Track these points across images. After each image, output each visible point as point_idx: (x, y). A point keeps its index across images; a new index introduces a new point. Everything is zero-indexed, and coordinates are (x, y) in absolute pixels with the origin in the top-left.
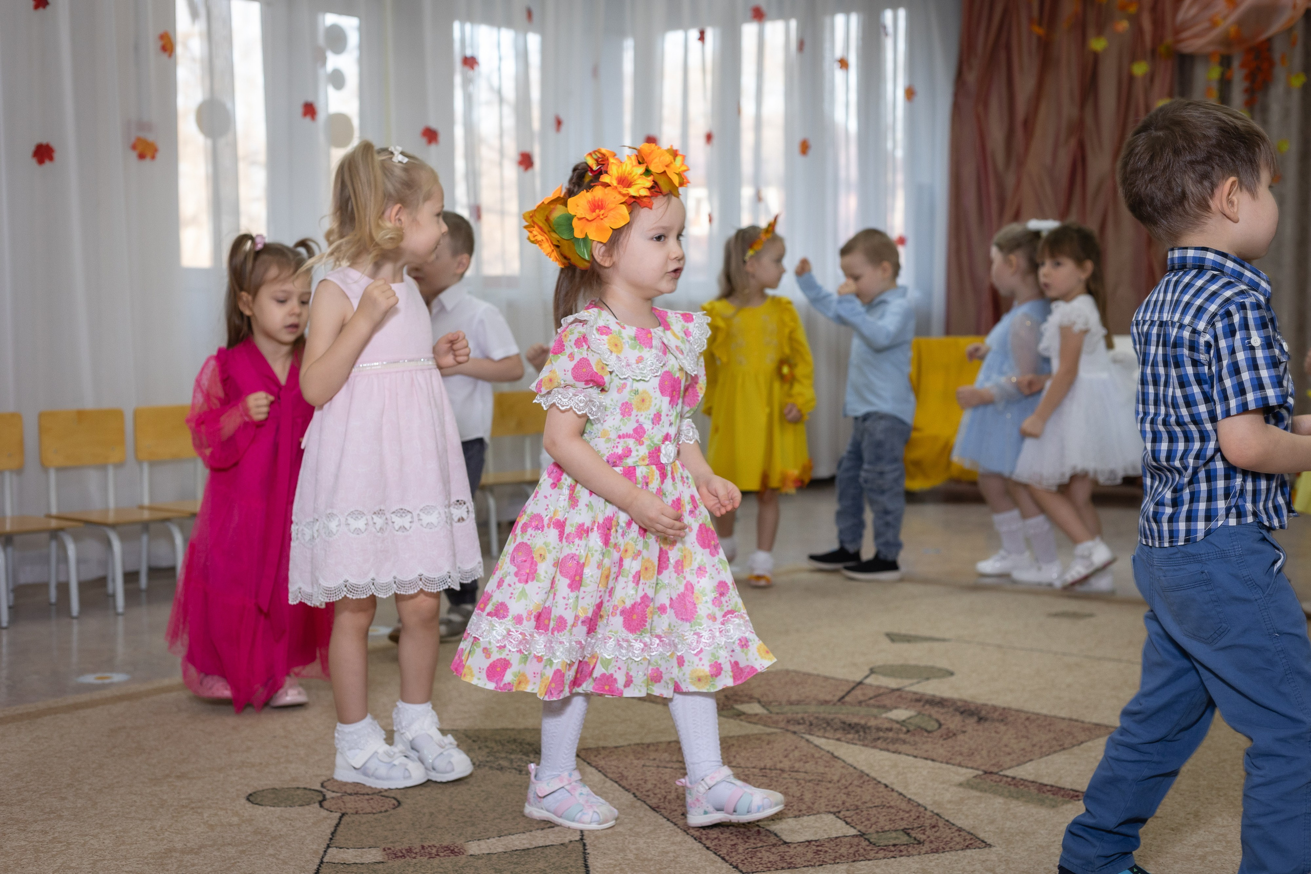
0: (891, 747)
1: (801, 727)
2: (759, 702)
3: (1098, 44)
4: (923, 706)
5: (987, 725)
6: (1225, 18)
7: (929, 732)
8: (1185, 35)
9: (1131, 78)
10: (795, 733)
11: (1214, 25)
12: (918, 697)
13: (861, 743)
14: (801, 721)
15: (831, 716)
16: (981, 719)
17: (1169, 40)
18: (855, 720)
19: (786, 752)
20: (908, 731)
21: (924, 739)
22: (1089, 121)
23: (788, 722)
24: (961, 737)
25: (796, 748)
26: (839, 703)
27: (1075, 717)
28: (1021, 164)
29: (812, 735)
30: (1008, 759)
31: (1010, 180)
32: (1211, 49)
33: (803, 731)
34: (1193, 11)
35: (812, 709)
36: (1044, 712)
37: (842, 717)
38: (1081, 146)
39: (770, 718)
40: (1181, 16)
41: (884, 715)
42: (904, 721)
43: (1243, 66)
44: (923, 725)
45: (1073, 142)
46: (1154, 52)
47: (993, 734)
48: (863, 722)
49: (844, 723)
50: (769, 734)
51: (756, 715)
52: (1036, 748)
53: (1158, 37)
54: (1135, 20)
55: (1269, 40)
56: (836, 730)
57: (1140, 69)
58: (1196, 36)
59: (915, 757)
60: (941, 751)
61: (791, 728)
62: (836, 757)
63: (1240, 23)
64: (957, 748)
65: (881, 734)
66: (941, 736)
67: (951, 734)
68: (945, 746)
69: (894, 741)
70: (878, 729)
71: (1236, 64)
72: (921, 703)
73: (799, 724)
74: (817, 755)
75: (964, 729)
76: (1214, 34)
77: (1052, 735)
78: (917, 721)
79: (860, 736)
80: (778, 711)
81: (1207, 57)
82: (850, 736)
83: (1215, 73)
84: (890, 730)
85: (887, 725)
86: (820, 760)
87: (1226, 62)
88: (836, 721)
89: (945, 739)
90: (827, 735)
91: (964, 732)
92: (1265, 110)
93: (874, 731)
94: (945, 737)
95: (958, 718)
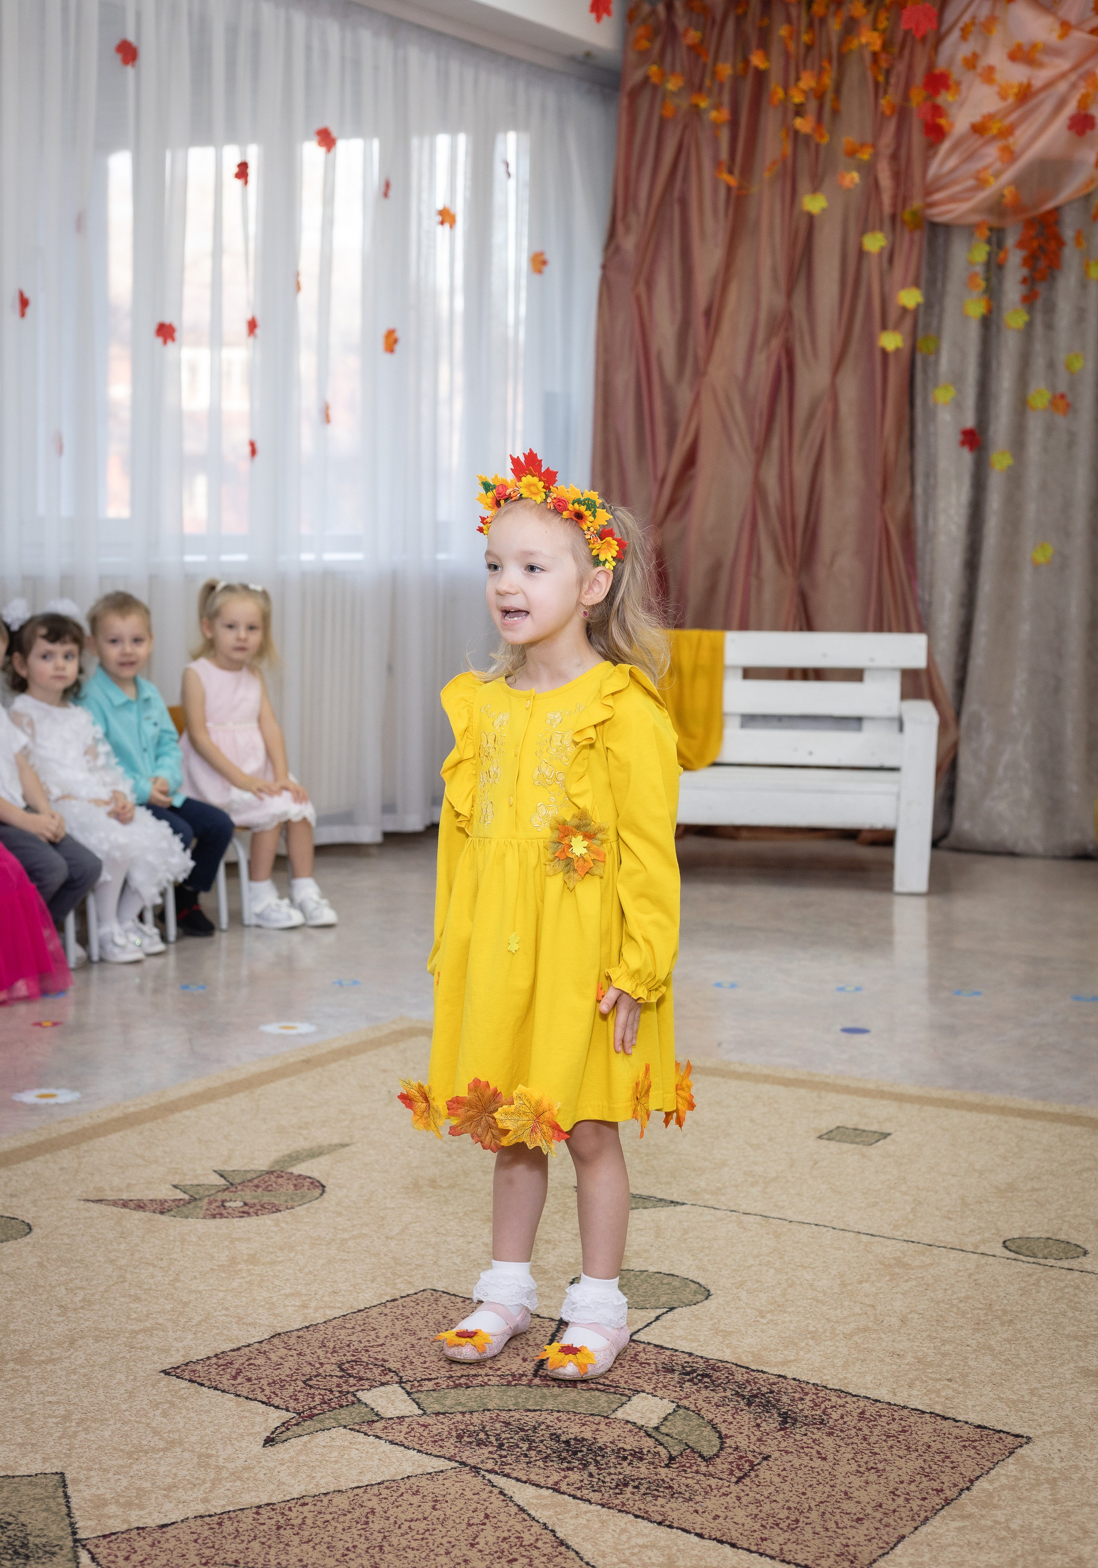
0: (654, 1508)
1: (485, 1451)
2: (400, 1382)
3: (814, 204)
4: (681, 1383)
5: (798, 1432)
6: (997, 175)
7: (708, 1460)
8: (937, 196)
9: (861, 254)
10: (475, 1469)
11: (981, 183)
12: (664, 1357)
13: (595, 1497)
14: (482, 1436)
15: (531, 1419)
16: (787, 1420)
17: (917, 203)
18: (574, 1430)
19: (470, 1531)
20: (672, 1458)
21: (705, 1482)
22: (799, 313)
23: (460, 1437)
24: (764, 1473)
25: (487, 1516)
26: (537, 1381)
27: (938, 1409)
28: (700, 373)
29: (508, 1476)
30: (858, 1534)
31: (684, 396)
32: (975, 218)
33: (490, 1465)
34: (951, 163)
35: (495, 1397)
36: (884, 1394)
37: (550, 1419)
38: (789, 352)
39: (426, 1426)
40: (933, 169)
41: (619, 1414)
42: (656, 1429)
43: (1021, 245)
44: (692, 1440)
45: (776, 344)
46: (893, 217)
47: (817, 1463)
48: (588, 1435)
49: (555, 1437)
50: (431, 1476)
51: (401, 1418)
52: (900, 1501)
53: (901, 198)
54: (869, 171)
55: (1057, 210)
56: (546, 1459)
57: (875, 243)
58: (953, 199)
59: (700, 1536)
60: (740, 1515)
61: (466, 1455)
62: (562, 1543)
63: (1018, 182)
64: (766, 1508)
65: (628, 1470)
66: (731, 1473)
67: (747, 1466)
68: (744, 1500)
69: (655, 1489)
70: (621, 1455)
71: (1010, 241)
72: (676, 1376)
73: (480, 1443)
74: (528, 1538)
75: (766, 1450)
76: (982, 195)
77: (914, 1464)
78: (676, 1427)
79: (591, 1475)
80: (438, 1408)
81: (971, 229)
82: (574, 1476)
83: (980, 253)
84: (638, 1455)
85: (630, 1443)
86: (535, 1553)
87: (996, 237)
88: (542, 1432)
89: (739, 1480)
90: (533, 1477)
91: (767, 1458)
92: (1050, 309)
93: (613, 1460)
94: (739, 1474)
95: (746, 1417)
